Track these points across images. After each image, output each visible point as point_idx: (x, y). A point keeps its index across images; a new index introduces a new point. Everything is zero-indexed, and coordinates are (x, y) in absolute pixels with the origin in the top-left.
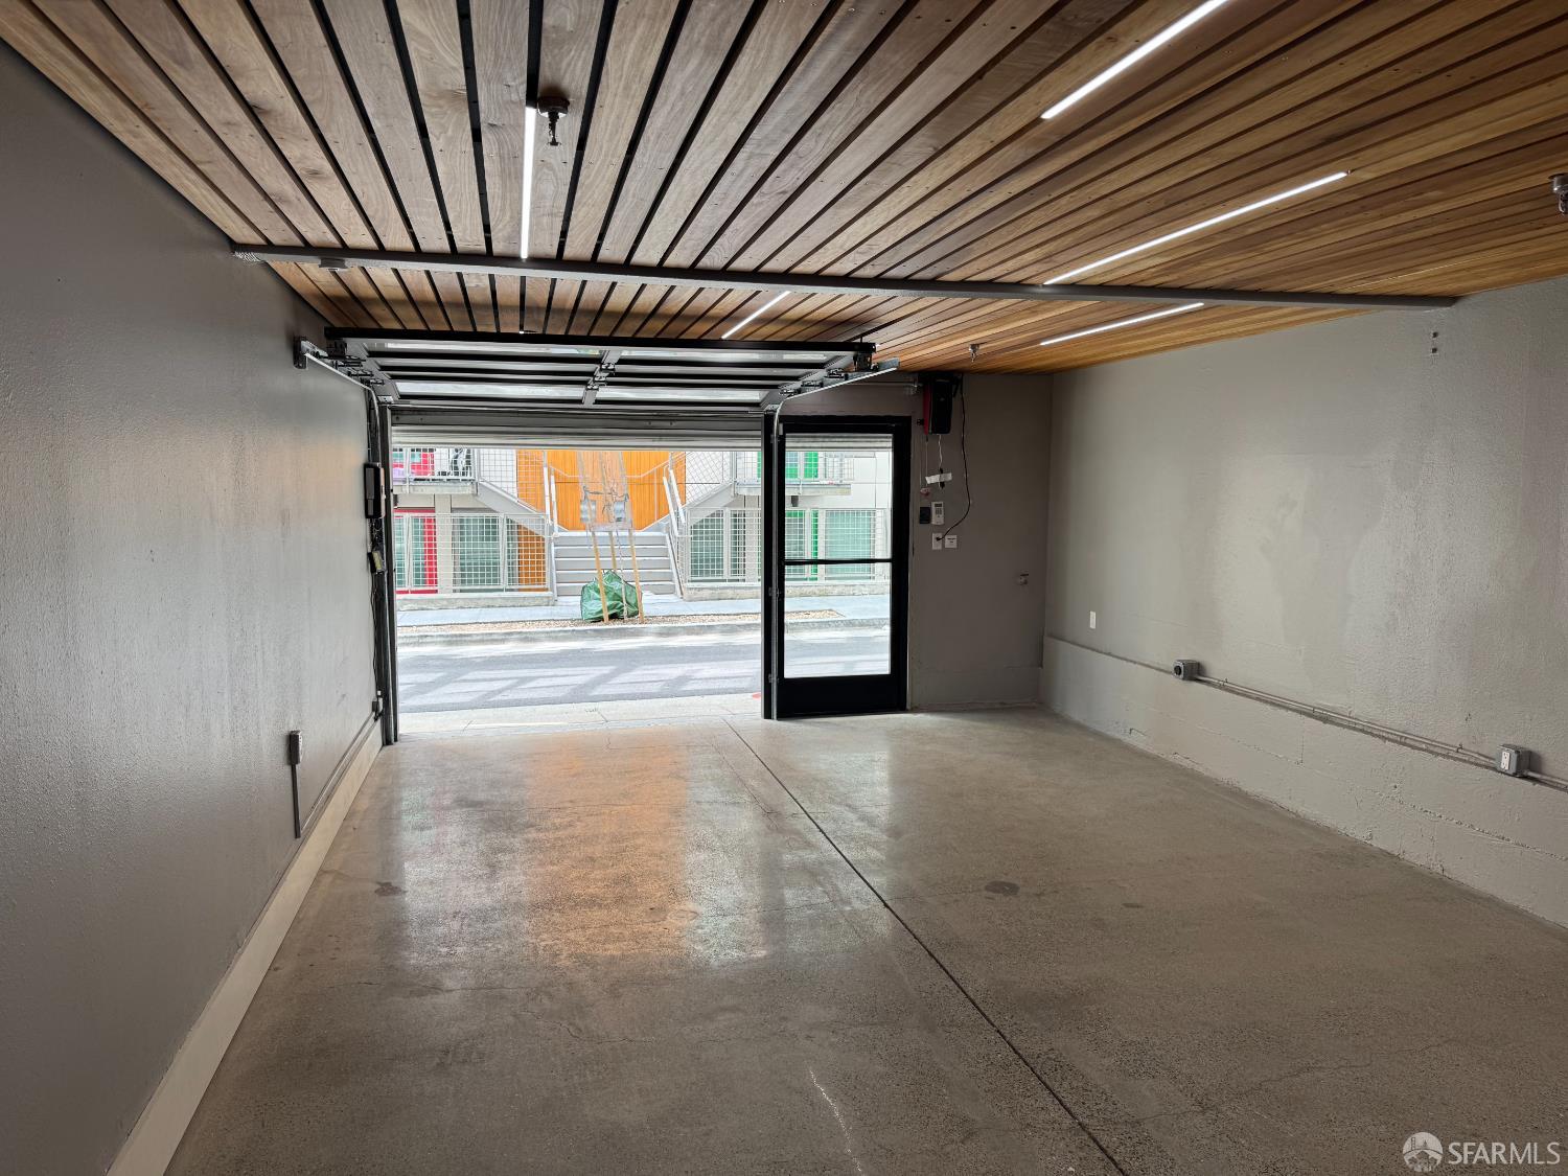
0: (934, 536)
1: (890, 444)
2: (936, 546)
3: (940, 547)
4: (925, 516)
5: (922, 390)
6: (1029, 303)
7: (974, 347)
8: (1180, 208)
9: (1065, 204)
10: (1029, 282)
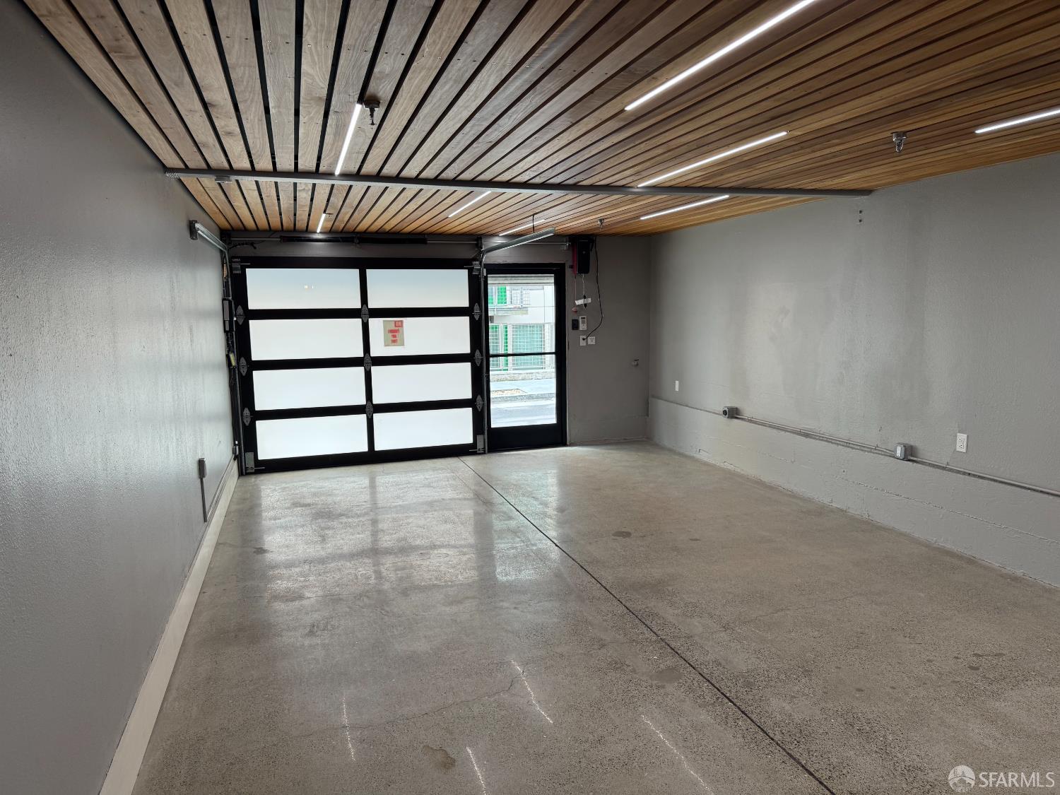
0: (581, 337)
1: (553, 281)
2: (583, 343)
3: (585, 344)
4: (575, 325)
5: (572, 247)
6: (630, 197)
7: (601, 220)
8: (705, 148)
9: (643, 147)
10: (629, 185)
